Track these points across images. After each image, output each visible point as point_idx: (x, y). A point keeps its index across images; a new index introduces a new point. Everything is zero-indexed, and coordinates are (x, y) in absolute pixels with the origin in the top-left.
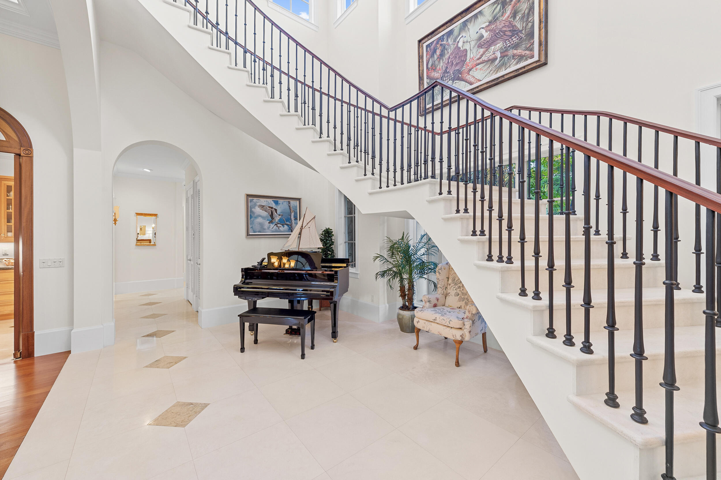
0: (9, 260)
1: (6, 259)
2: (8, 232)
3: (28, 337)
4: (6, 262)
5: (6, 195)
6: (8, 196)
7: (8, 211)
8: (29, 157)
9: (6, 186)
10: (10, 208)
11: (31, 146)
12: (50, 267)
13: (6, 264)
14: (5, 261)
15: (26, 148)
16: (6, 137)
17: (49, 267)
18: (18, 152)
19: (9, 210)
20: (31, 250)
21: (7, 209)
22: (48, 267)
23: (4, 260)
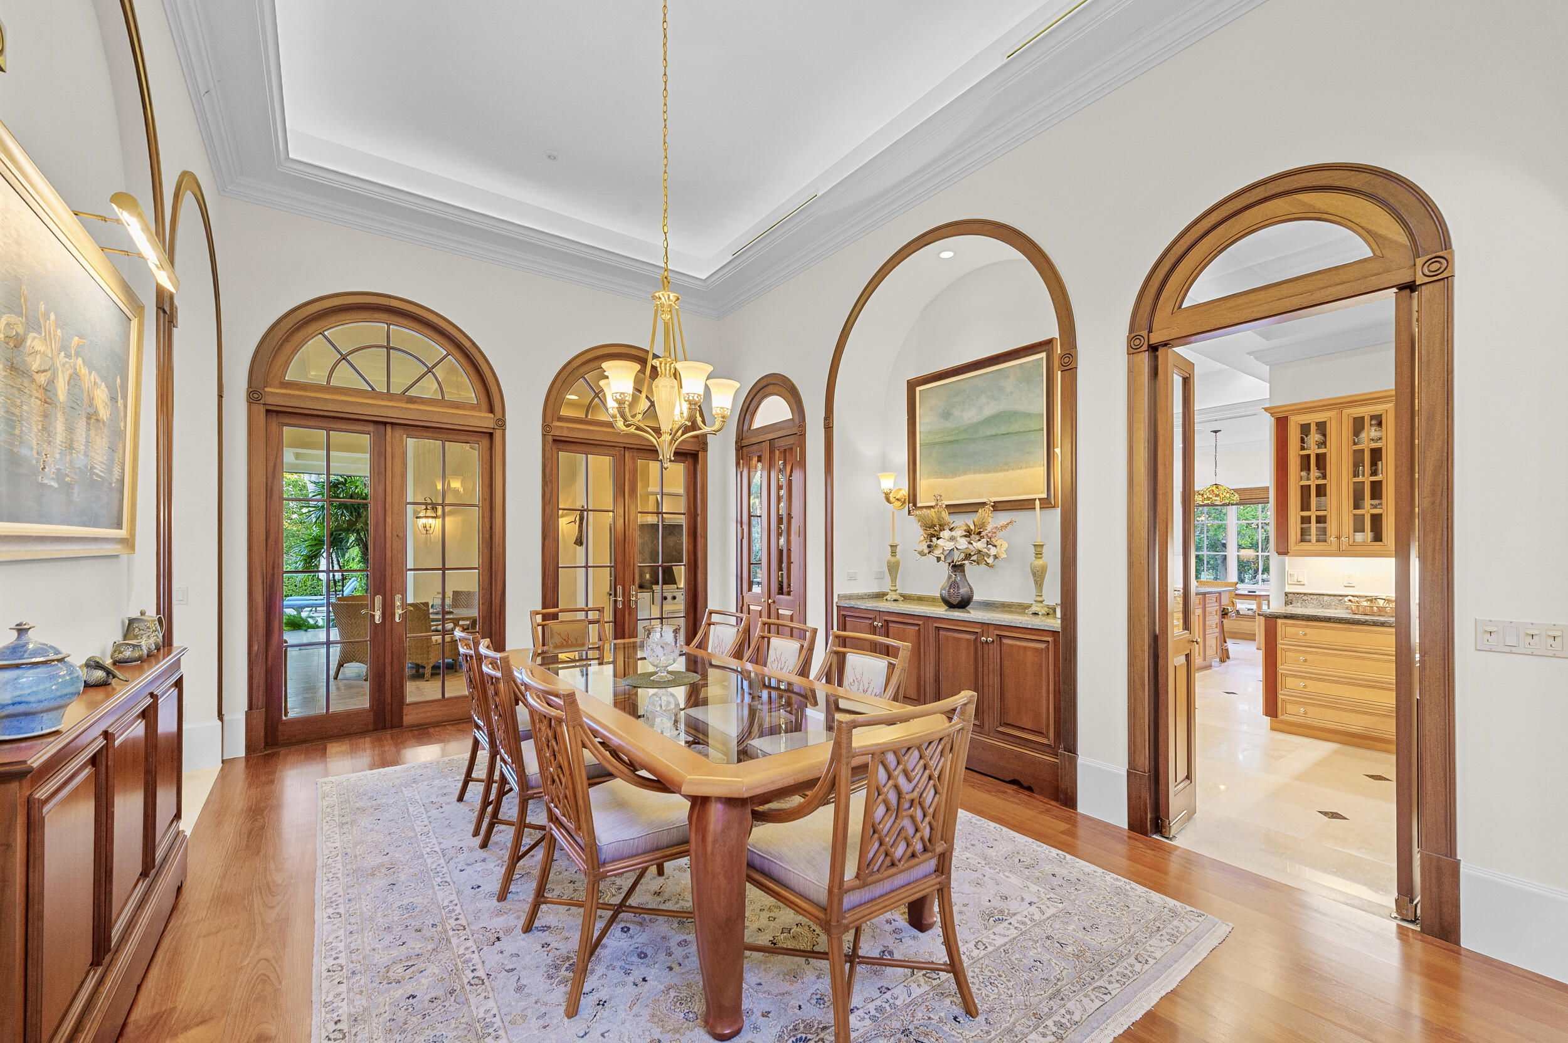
0: (1357, 599)
1: (1351, 598)
2: (1355, 531)
3: (1439, 869)
4: (1350, 603)
5: (1351, 443)
6: (1355, 444)
7: (1356, 480)
8: (1442, 282)
9: (1351, 420)
10: (1360, 472)
11: (1447, 244)
12: (1514, 650)
13: (1352, 609)
14: (1350, 601)
15: (1430, 256)
16: (1375, 246)
17: (1511, 650)
18: (1406, 278)
19: (1358, 477)
20: (1448, 587)
21: (1354, 477)
22: (1508, 649)
23: (1346, 599)
